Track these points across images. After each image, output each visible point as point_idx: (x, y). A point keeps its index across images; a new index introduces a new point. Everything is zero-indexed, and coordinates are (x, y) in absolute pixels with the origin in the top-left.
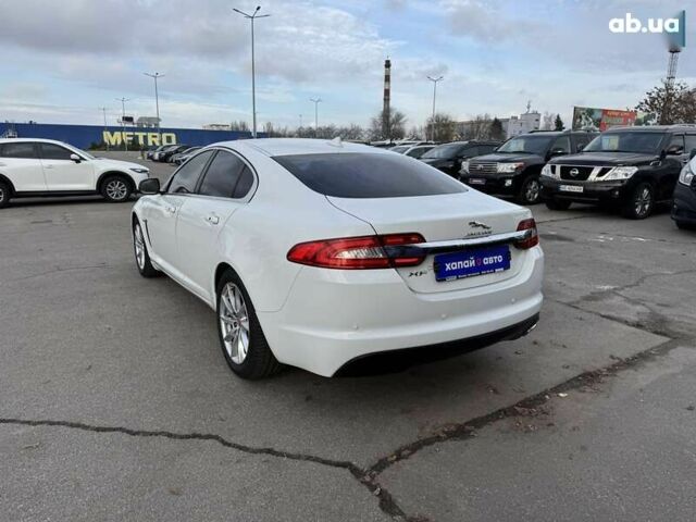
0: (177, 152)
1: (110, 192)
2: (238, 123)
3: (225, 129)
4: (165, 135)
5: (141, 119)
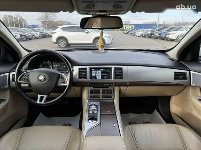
0: (131, 31)
1: (97, 44)
2: (154, 22)
3: (150, 24)
4: (131, 26)
5: (125, 22)
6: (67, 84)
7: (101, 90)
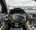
6: (25, 19)
7: (33, 21)
